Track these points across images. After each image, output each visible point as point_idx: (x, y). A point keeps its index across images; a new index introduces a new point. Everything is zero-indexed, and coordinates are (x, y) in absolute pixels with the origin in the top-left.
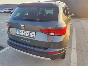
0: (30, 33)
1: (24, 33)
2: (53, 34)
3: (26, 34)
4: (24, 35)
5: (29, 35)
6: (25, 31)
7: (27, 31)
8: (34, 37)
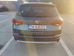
0: (42, 27)
1: (36, 27)
2: (58, 25)
3: (39, 28)
4: (37, 28)
5: (41, 28)
6: (37, 26)
7: (39, 26)
8: (46, 29)
